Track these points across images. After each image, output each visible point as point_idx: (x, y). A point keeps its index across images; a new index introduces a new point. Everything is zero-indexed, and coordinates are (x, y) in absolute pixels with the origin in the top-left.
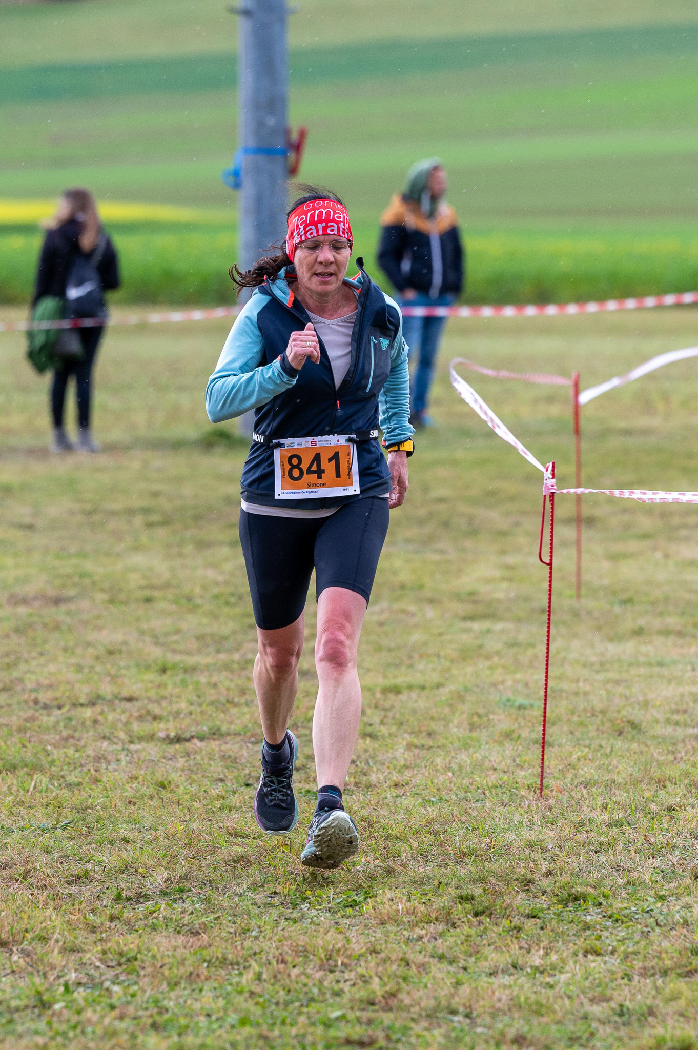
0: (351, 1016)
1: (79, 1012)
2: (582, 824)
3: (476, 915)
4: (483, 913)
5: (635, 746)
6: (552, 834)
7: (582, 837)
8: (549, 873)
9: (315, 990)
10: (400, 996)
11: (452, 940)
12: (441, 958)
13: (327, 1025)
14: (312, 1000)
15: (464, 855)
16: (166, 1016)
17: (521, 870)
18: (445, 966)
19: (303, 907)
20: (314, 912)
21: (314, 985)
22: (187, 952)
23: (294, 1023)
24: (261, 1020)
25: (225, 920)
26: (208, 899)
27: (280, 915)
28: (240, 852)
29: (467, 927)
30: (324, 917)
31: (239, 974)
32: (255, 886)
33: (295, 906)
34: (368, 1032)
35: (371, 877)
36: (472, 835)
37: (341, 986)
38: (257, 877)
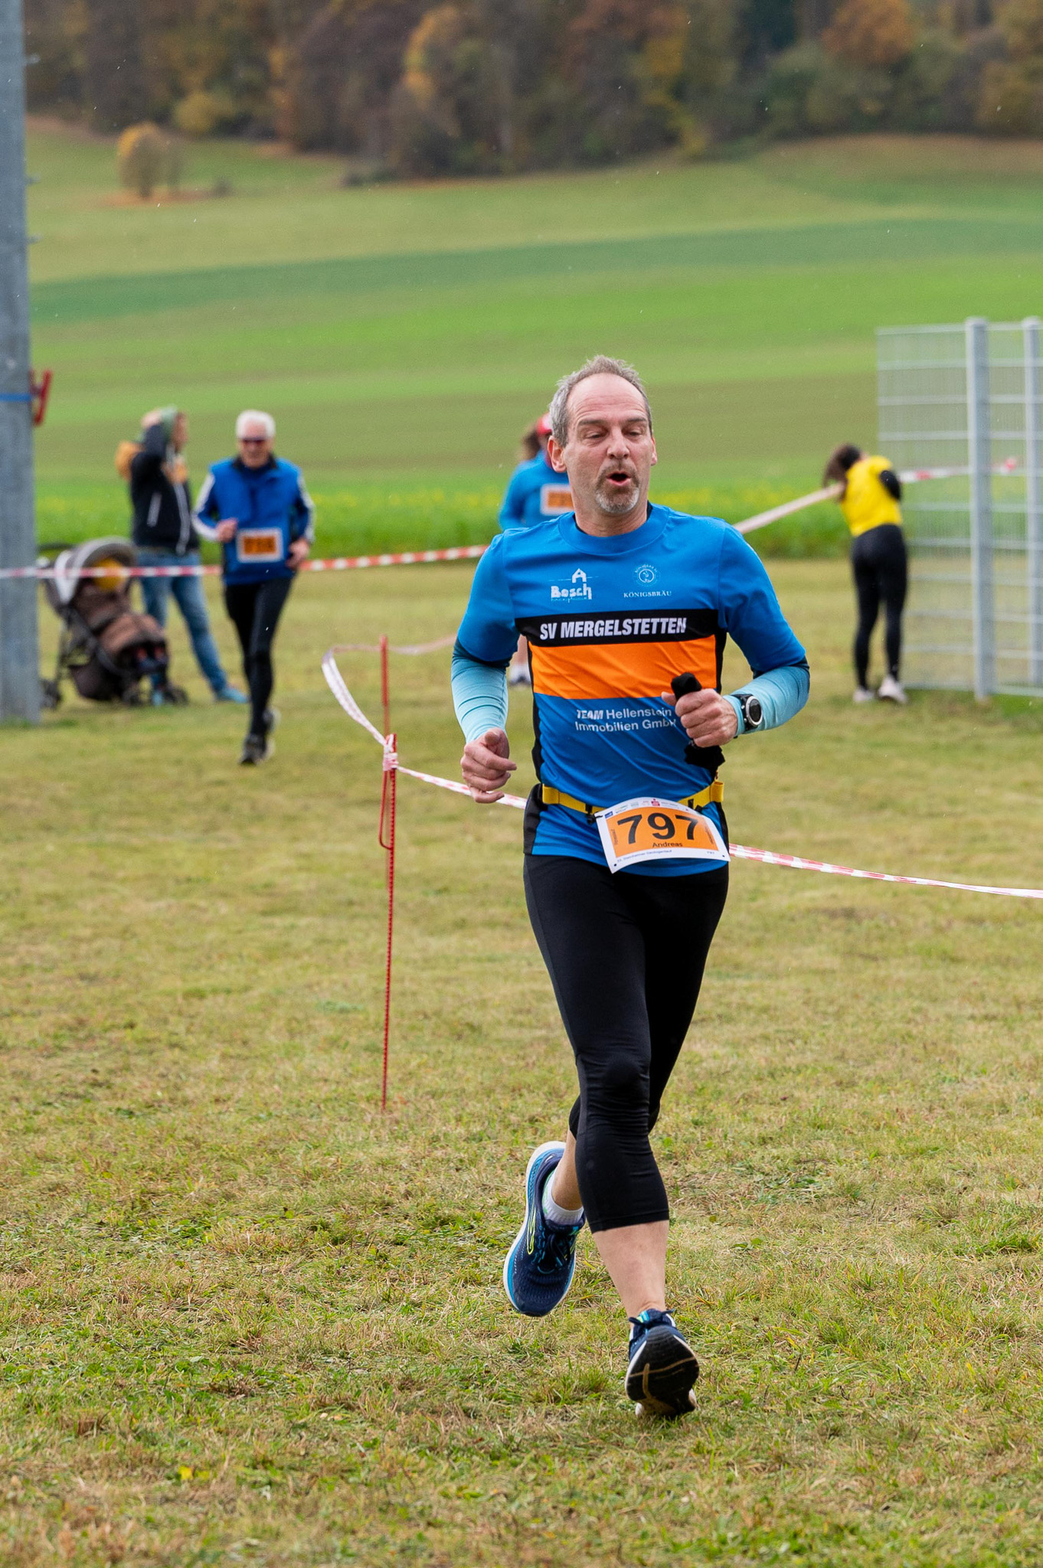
0: (213, 1359)
2: (435, 1139)
3: (335, 1242)
4: (342, 1240)
5: (479, 1051)
6: (405, 1150)
7: (439, 1154)
8: (407, 1195)
9: (167, 1332)
10: (263, 1335)
11: (311, 1272)
12: (303, 1291)
13: (188, 1369)
14: (164, 1342)
15: (309, 1175)
17: (376, 1192)
18: (308, 1302)
19: (135, 1239)
20: (149, 1245)
21: (165, 1325)
22: (15, 1291)
23: (150, 1371)
24: (113, 1367)
25: (50, 1255)
26: (27, 1233)
27: (111, 1249)
28: (54, 1179)
29: (326, 1258)
30: (162, 1249)
31: (78, 1316)
32: (77, 1217)
33: (126, 1238)
34: (237, 1377)
35: (208, 1204)
36: (314, 1154)
37: (196, 1325)
38: (79, 1206)
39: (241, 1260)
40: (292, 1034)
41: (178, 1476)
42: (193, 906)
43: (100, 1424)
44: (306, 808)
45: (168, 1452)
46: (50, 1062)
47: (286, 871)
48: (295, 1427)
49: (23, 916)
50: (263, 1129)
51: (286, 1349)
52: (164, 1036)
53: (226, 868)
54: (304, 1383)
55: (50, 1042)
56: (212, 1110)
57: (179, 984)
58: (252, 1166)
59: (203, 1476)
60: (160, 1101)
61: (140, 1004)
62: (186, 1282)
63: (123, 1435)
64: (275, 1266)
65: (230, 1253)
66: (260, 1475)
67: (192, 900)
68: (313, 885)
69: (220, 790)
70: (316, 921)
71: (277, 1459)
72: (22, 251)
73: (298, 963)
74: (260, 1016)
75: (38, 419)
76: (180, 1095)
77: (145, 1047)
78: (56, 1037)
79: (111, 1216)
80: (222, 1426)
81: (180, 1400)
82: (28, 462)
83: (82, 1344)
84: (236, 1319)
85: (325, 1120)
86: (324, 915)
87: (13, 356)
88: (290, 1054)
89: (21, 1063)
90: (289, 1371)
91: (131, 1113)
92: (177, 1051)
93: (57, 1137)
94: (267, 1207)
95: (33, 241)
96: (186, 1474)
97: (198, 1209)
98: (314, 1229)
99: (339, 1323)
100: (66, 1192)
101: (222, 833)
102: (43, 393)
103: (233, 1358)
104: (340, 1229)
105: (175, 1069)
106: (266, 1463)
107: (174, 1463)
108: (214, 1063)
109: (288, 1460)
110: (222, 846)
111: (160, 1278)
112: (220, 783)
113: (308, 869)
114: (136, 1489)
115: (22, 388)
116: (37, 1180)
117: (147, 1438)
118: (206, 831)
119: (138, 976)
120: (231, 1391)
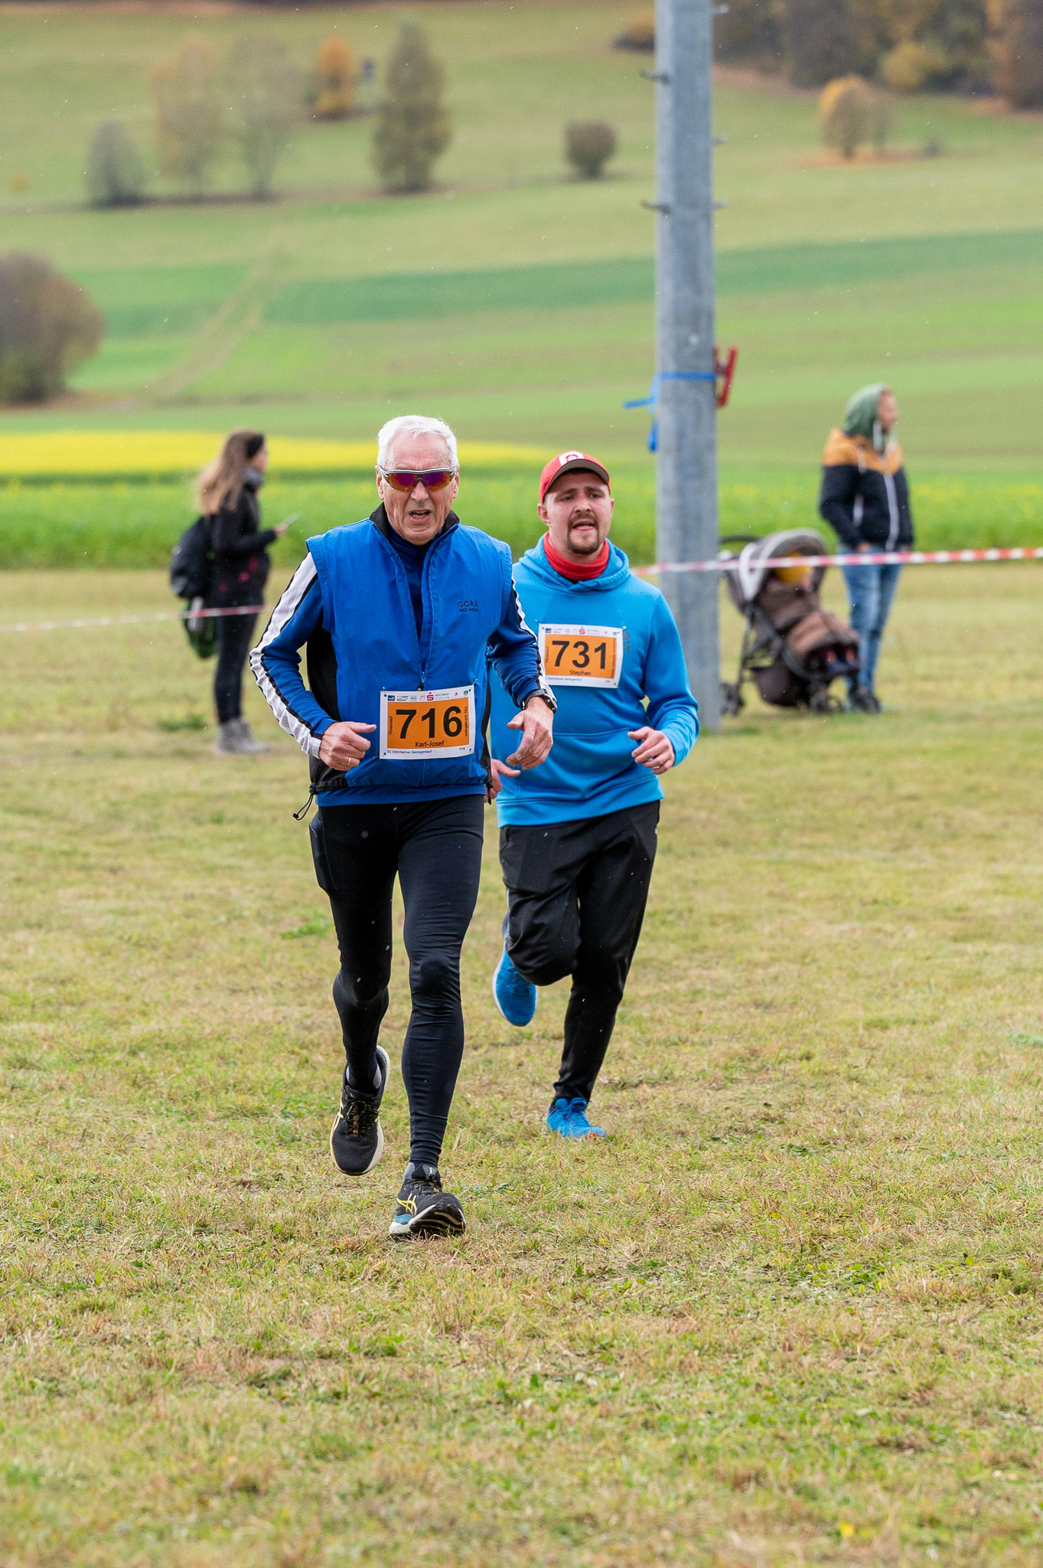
0: (882, 1412)
1: (555, 1409)
3: (1018, 1291)
4: (1026, 1289)
9: (833, 1383)
10: (937, 1388)
11: (991, 1322)
12: (981, 1342)
13: (855, 1423)
14: (831, 1393)
15: (993, 1220)
16: (658, 1414)
18: (987, 1354)
19: (803, 1284)
20: (818, 1290)
21: (832, 1376)
22: (673, 1337)
23: (815, 1421)
24: (775, 1418)
25: (712, 1298)
26: (688, 1275)
27: (778, 1294)
28: (719, 1219)
29: (1008, 1307)
30: (832, 1296)
31: (739, 1363)
32: (743, 1260)
33: (794, 1283)
34: (905, 1432)
35: (883, 1248)
36: (999, 1197)
37: (864, 1377)
38: (745, 1248)
39: (916, 1308)
40: (980, 1069)
41: (838, 1534)
42: (879, 930)
43: (758, 1477)
44: (1005, 825)
45: (829, 1506)
46: (719, 1095)
47: (980, 893)
48: (966, 1486)
49: (695, 937)
50: (945, 1170)
51: (960, 1404)
52: (843, 1068)
53: (915, 889)
54: (979, 1440)
55: (720, 1073)
56: (892, 1148)
57: (861, 1013)
58: (931, 1209)
59: (866, 1534)
60: (836, 1139)
61: (818, 1034)
62: (856, 1330)
63: (783, 1489)
64: (952, 1315)
65: (905, 1301)
66: (926, 1534)
67: (877, 924)
68: (1009, 910)
69: (913, 805)
70: (1012, 948)
71: (945, 1518)
72: (707, 218)
73: (990, 993)
74: (947, 1049)
75: (722, 400)
76: (857, 1132)
77: (824, 1080)
78: (726, 1068)
79: (778, 1259)
80: (888, 1482)
81: (844, 1455)
82: (711, 447)
83: (742, 1393)
84: (908, 1370)
85: (1013, 1161)
86: (1021, 942)
87: (696, 330)
88: (977, 1090)
89: (688, 1095)
90: (963, 1426)
91: (804, 1150)
92: (855, 1085)
93: (724, 1175)
94: (946, 1253)
95: (719, 207)
96: (847, 1531)
97: (871, 1253)
98: (995, 1277)
99: (1017, 1377)
100: (732, 1232)
101: (915, 851)
102: (727, 372)
103: (904, 1411)
104: (1022, 1276)
105: (853, 1104)
106: (934, 1522)
107: (835, 1519)
108: (896, 1098)
109: (956, 1519)
110: (912, 866)
111: (828, 1325)
112: (912, 798)
113: (1005, 893)
114: (795, 1546)
115: (706, 366)
116: (701, 1220)
117: (808, 1493)
118: (895, 850)
119: (817, 1004)
120: (900, 1446)
